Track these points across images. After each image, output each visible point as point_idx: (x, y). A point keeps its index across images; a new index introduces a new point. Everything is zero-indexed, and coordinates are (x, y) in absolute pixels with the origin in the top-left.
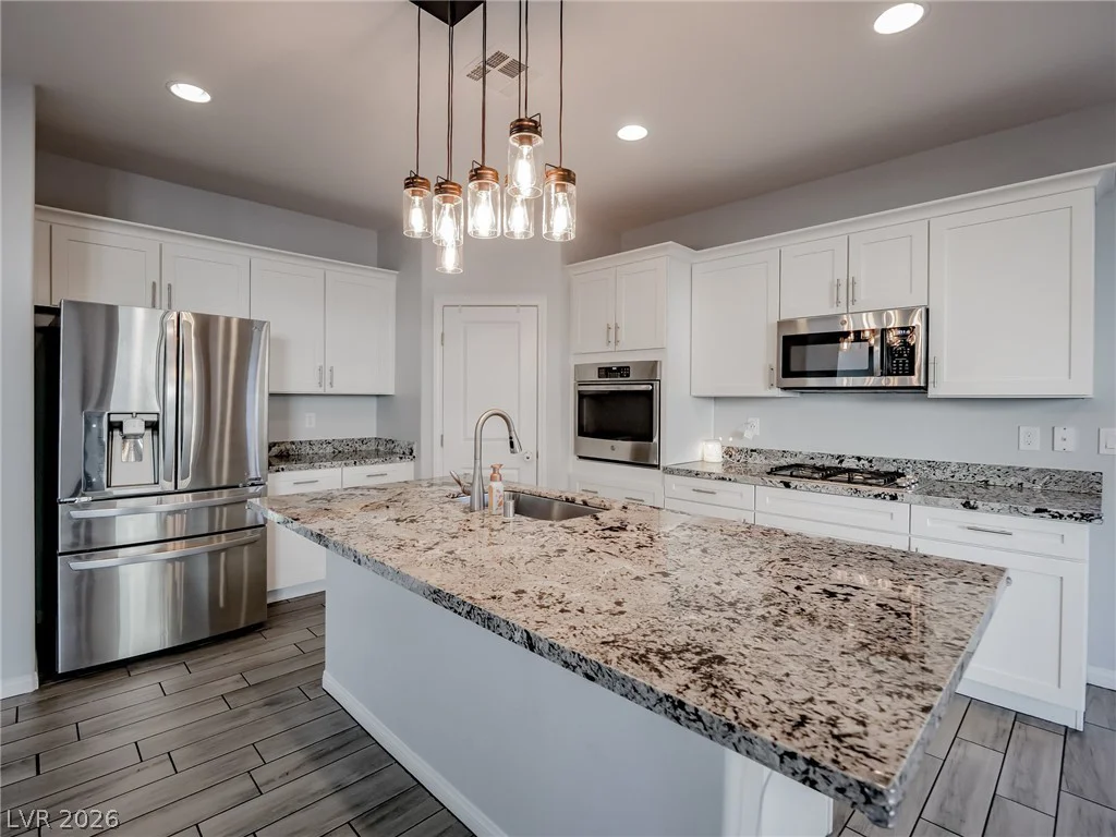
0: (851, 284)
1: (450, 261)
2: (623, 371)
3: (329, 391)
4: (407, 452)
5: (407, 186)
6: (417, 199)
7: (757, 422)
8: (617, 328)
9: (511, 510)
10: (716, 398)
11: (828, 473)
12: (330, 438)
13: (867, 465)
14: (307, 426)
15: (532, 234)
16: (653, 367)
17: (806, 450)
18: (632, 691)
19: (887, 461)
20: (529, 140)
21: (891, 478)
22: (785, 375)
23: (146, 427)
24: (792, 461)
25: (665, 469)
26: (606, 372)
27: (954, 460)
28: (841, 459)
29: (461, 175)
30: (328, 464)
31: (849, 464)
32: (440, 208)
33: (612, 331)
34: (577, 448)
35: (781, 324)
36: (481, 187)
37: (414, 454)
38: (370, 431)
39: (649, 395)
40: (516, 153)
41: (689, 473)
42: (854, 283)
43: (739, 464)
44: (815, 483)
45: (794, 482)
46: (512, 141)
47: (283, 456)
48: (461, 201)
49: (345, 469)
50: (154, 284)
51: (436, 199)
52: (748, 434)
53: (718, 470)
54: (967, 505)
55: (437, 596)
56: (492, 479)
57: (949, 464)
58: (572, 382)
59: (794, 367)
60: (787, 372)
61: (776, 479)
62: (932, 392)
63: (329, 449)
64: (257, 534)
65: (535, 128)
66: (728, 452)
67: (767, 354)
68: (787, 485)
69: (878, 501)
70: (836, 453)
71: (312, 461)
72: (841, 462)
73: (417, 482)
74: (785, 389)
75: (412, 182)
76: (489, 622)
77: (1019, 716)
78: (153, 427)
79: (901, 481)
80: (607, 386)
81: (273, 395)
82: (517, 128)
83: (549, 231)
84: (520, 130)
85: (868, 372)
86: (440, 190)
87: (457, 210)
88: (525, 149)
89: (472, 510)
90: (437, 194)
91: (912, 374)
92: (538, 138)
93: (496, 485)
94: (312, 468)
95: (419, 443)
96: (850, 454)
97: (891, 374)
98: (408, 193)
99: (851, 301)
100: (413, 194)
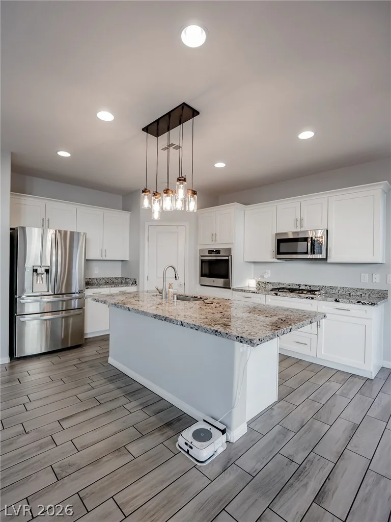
0: (301, 220)
1: (156, 216)
2: (218, 252)
3: (105, 259)
4: (134, 283)
5: (143, 192)
6: (146, 196)
7: (269, 272)
8: (216, 235)
9: (176, 298)
10: (254, 262)
11: (292, 290)
12: (104, 277)
13: (309, 288)
14: (96, 272)
15: (183, 209)
16: (229, 250)
18: (206, 331)
19: (315, 286)
20: (183, 183)
21: (312, 292)
22: (278, 254)
23: (45, 271)
25: (233, 289)
26: (211, 252)
27: (339, 286)
28: (299, 285)
29: (160, 191)
30: (105, 286)
31: (302, 287)
32: (154, 201)
33: (214, 236)
34: (201, 281)
35: (277, 234)
36: (168, 196)
37: (137, 283)
38: (118, 274)
39: (227, 261)
40: (179, 187)
41: (242, 290)
42: (302, 220)
43: (262, 287)
44: (287, 294)
45: (279, 293)
46: (178, 183)
47: (89, 284)
48: (161, 198)
49: (111, 289)
50: (43, 218)
51: (153, 198)
52: (266, 277)
53: (255, 290)
54: (336, 301)
55: (156, 316)
56: (169, 288)
57: (337, 287)
58: (198, 256)
59: (281, 251)
60: (279, 253)
61: (273, 292)
62: (329, 261)
63: (104, 281)
64: (81, 311)
65: (185, 180)
66: (259, 284)
67: (272, 246)
68: (276, 294)
69: (307, 300)
70: (298, 283)
71: (99, 285)
72: (300, 287)
74: (278, 259)
75: (145, 191)
76: (171, 321)
77: (353, 375)
78: (47, 271)
79: (316, 293)
80: (213, 257)
81: (87, 260)
82: (179, 180)
83: (189, 209)
84: (180, 180)
85: (307, 253)
86: (154, 195)
87: (159, 201)
88: (181, 186)
89: (162, 299)
90: (153, 196)
91: (321, 254)
92: (185, 183)
93: (171, 290)
94: (99, 288)
95: (139, 279)
96: (303, 284)
97: (314, 254)
98: (143, 194)
99: (301, 226)
100: (145, 195)
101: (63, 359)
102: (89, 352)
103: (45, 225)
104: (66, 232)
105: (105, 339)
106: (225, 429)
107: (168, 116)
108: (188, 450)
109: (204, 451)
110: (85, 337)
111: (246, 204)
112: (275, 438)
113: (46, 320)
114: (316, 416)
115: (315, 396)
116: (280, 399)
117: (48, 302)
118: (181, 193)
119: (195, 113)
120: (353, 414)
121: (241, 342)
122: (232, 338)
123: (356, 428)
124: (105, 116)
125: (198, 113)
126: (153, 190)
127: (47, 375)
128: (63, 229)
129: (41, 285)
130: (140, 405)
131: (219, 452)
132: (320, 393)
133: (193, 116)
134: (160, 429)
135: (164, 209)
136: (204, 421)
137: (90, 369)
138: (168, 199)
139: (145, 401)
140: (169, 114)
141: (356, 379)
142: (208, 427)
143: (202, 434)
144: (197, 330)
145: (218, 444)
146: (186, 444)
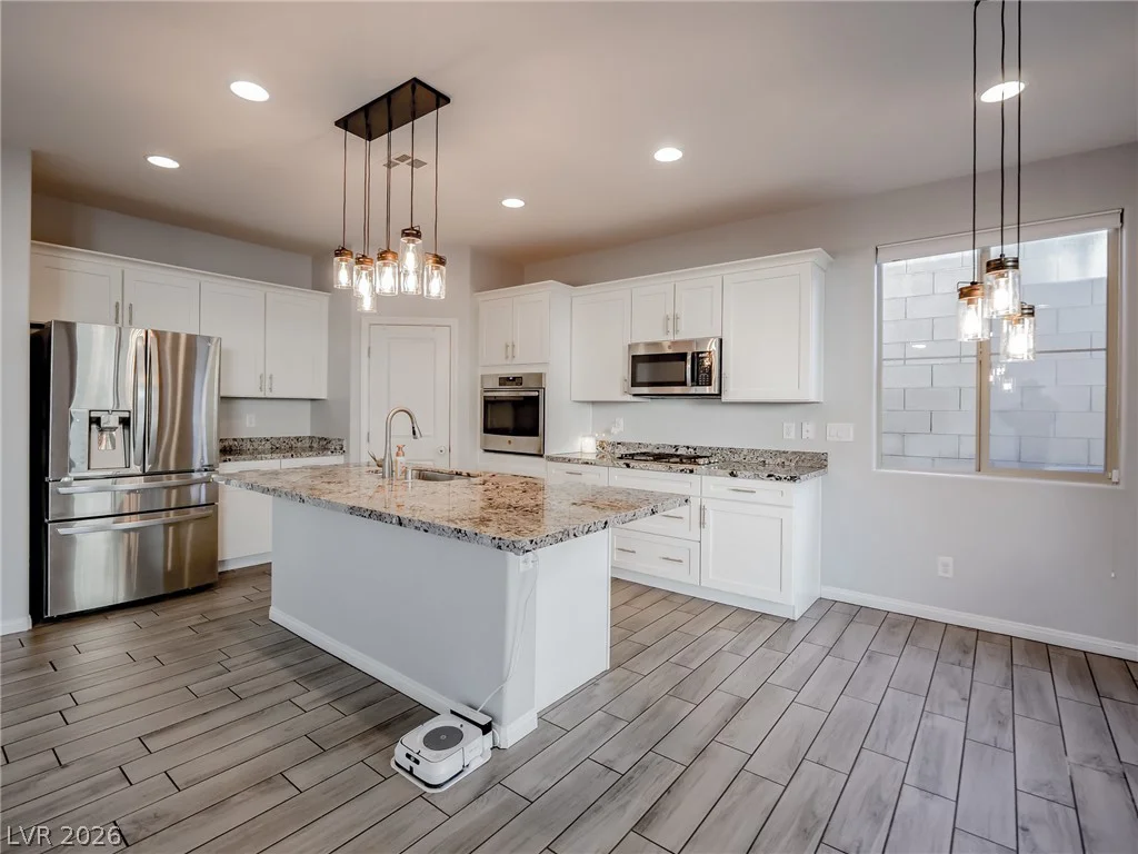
0: (676, 318)
1: (367, 305)
2: (517, 380)
3: (269, 395)
4: (338, 448)
5: (337, 255)
6: (343, 263)
7: (621, 421)
8: (513, 346)
10: (593, 403)
11: (659, 458)
12: (268, 436)
13: (692, 452)
14: (248, 424)
16: (540, 377)
17: (654, 443)
18: (442, 532)
20: (413, 242)
21: (693, 459)
22: (633, 386)
23: (120, 423)
24: (644, 450)
25: (548, 457)
26: (504, 381)
28: (676, 448)
29: (373, 254)
30: (269, 456)
32: (358, 274)
33: (510, 349)
34: (484, 442)
35: (630, 347)
36: (385, 265)
37: (344, 449)
38: (304, 430)
39: (536, 400)
40: (406, 248)
41: (564, 460)
42: (678, 318)
43: (607, 452)
44: (648, 464)
45: (632, 464)
46: (404, 240)
47: (228, 451)
48: (372, 268)
49: (283, 461)
50: (117, 303)
51: (356, 267)
52: (615, 430)
53: (592, 458)
54: (732, 474)
55: (353, 510)
56: (398, 455)
57: (742, 450)
58: (479, 389)
59: (639, 380)
60: (634, 383)
61: (622, 462)
62: (724, 399)
63: (268, 446)
64: (210, 511)
65: (418, 235)
66: (601, 445)
67: (623, 370)
68: (628, 466)
69: (683, 474)
70: (674, 444)
71: (255, 454)
73: (347, 465)
74: (635, 395)
75: (340, 252)
76: (380, 517)
77: (763, 615)
78: (125, 422)
79: (701, 461)
80: (506, 393)
81: (222, 398)
82: (405, 233)
83: (428, 292)
84: (408, 235)
85: (684, 384)
86: (358, 261)
87: (370, 274)
88: (411, 245)
89: (383, 477)
90: (357, 263)
91: (710, 385)
92: (419, 241)
93: (400, 459)
94: (256, 458)
95: (348, 439)
96: (682, 444)
97: (698, 385)
98: (337, 259)
99: (676, 331)
100: (341, 260)
101: (164, 616)
102: (228, 600)
103: (121, 317)
104: (176, 336)
105: (263, 572)
106: (490, 723)
107: (385, 100)
108: (411, 768)
109: (439, 767)
110: (220, 570)
111: (575, 284)
112: (589, 732)
113: (127, 531)
114: (675, 691)
115: (683, 657)
116: (616, 665)
117: (130, 492)
118: (410, 260)
119: (441, 99)
120: (742, 684)
121: (500, 547)
122: (485, 541)
123: (742, 703)
124: (249, 91)
125: (447, 100)
126: (358, 251)
127: (122, 650)
128: (169, 328)
129: (110, 452)
130: (327, 696)
131: (473, 767)
132: (693, 651)
133: (438, 106)
134: (362, 736)
135: (378, 291)
136: (452, 712)
137: (226, 633)
138: (388, 271)
139: (339, 687)
140: (389, 97)
141: (766, 622)
142: (456, 723)
143: (443, 737)
144: (426, 531)
145: (474, 751)
146: (408, 756)
